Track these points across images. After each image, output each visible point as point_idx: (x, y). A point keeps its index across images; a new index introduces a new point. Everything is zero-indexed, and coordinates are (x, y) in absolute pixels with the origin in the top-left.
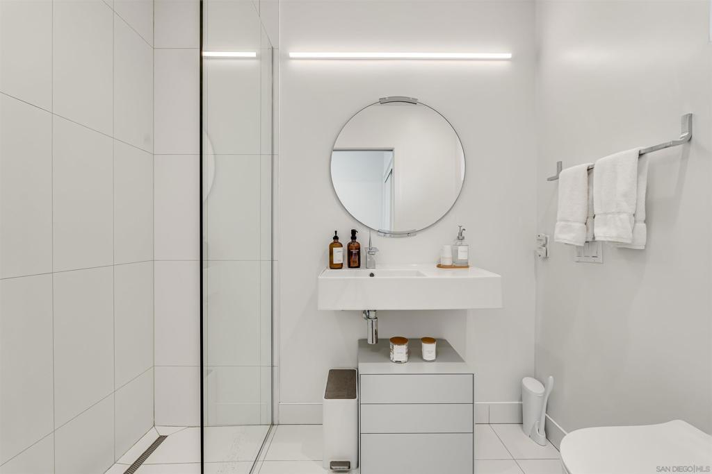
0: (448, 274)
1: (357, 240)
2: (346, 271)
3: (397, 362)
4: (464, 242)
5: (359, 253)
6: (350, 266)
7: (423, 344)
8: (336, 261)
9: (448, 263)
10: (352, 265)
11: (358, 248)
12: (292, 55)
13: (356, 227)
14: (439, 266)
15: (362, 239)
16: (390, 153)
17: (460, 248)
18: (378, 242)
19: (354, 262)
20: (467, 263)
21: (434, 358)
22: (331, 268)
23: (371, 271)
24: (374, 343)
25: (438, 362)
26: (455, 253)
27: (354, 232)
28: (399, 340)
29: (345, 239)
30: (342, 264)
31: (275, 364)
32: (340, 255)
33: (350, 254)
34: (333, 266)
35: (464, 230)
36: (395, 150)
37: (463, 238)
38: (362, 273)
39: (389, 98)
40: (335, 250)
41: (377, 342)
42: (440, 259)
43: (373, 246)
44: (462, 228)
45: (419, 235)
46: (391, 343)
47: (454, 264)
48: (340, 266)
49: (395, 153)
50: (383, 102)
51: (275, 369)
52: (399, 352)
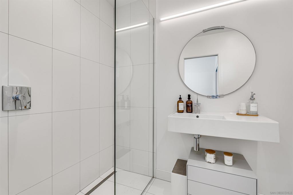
0: (244, 119)
1: (191, 100)
2: (185, 114)
3: (208, 162)
4: (254, 101)
5: (192, 106)
6: (187, 112)
7: (225, 155)
8: (180, 109)
9: (244, 112)
10: (188, 111)
11: (192, 104)
12: (161, 19)
13: (190, 93)
14: (238, 114)
15: (193, 99)
16: (217, 56)
17: (252, 105)
18: (201, 100)
19: (189, 110)
20: (257, 113)
21: (231, 164)
22: (178, 112)
23: (197, 114)
24: (197, 150)
25: (234, 167)
26: (248, 107)
27: (189, 96)
28: (211, 151)
29: (185, 99)
30: (183, 111)
31: (155, 152)
32: (182, 107)
33: (187, 106)
34: (179, 111)
35: (255, 94)
36: (219, 55)
37: (254, 99)
38: (193, 115)
39: (208, 29)
40: (180, 104)
41: (199, 150)
42: (238, 110)
43: (199, 102)
44: (253, 93)
45: (225, 97)
46: (206, 152)
47: (248, 113)
48: (182, 112)
49: (219, 56)
50: (204, 31)
51: (155, 154)
52: (210, 157)
